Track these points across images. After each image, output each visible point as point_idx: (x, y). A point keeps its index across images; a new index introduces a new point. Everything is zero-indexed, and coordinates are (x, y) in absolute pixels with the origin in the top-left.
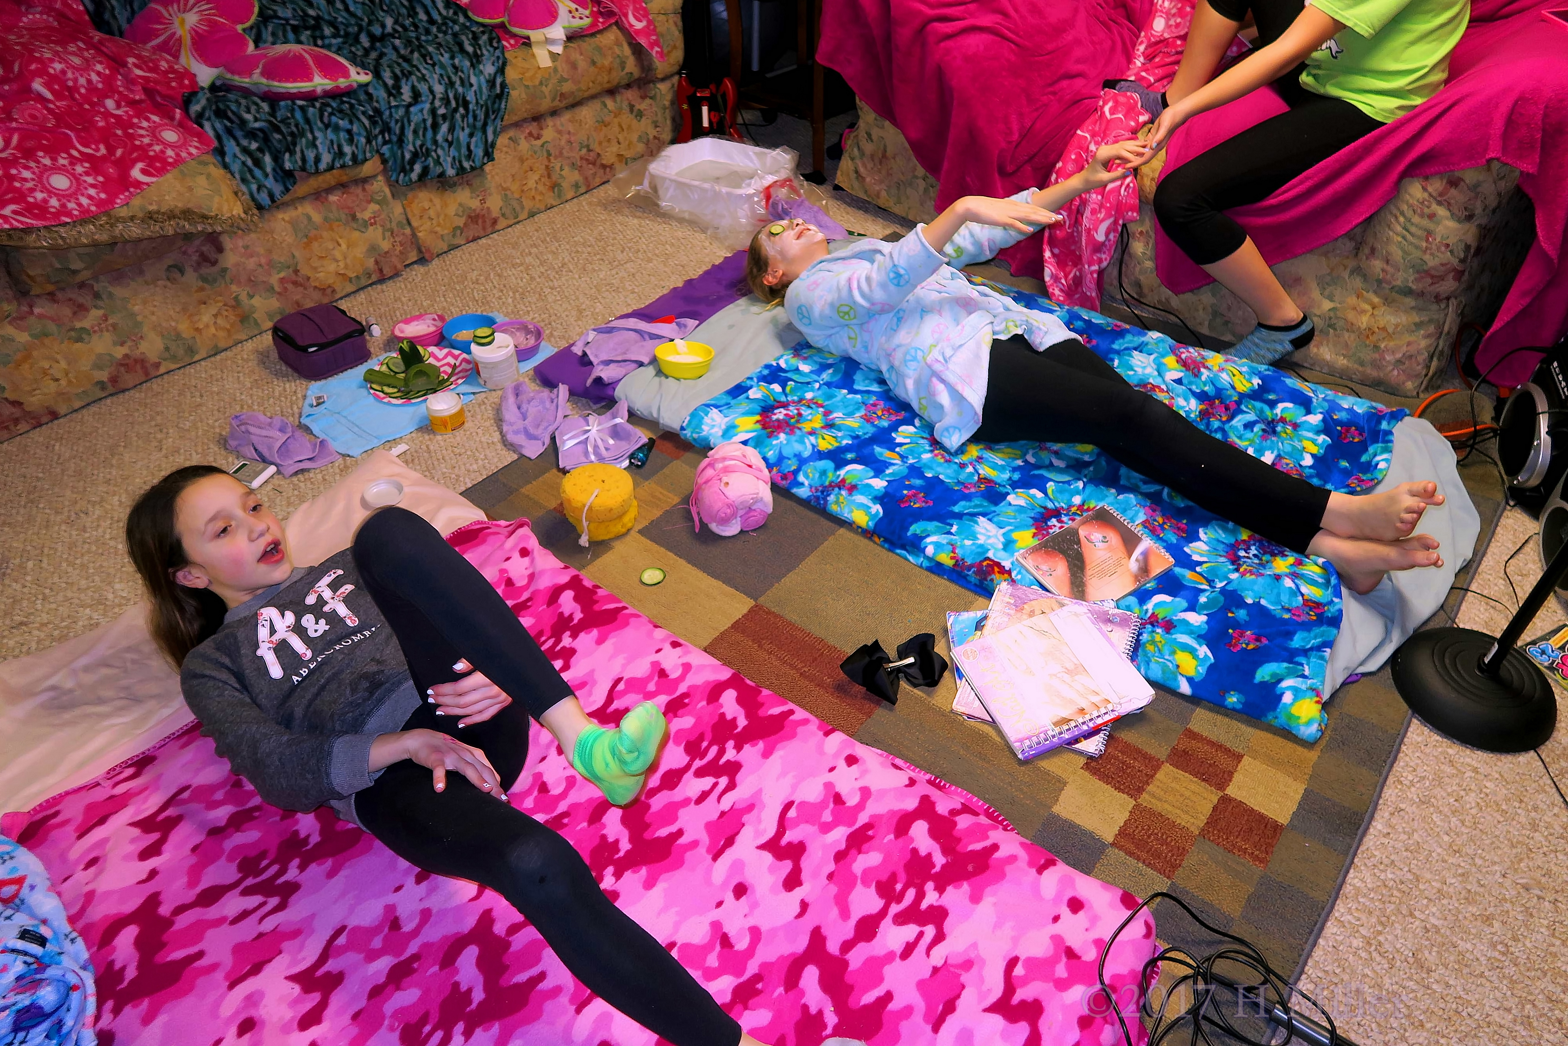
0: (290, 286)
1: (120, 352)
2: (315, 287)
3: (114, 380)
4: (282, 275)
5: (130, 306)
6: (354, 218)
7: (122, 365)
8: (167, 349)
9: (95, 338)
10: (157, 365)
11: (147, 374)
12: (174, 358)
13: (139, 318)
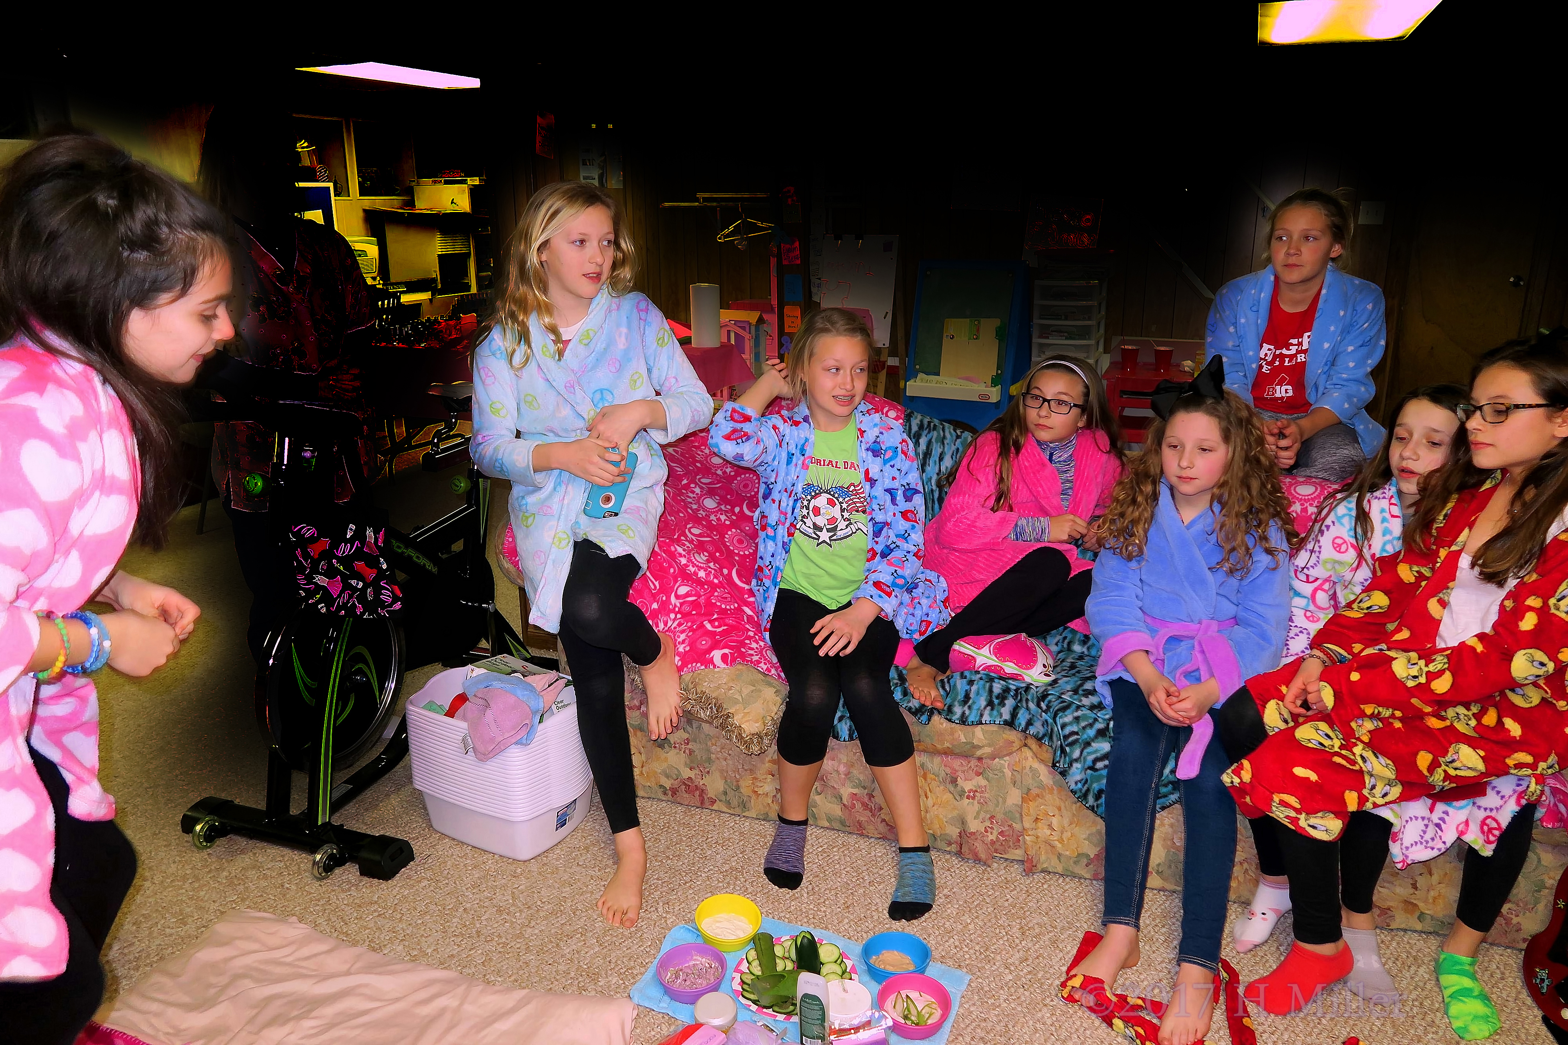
0: (858, 806)
1: (686, 773)
2: (883, 820)
3: (674, 791)
4: (855, 791)
5: (709, 743)
6: (954, 781)
7: (685, 784)
8: (725, 793)
9: (673, 752)
10: (713, 802)
11: (702, 802)
12: (728, 804)
13: (713, 756)
